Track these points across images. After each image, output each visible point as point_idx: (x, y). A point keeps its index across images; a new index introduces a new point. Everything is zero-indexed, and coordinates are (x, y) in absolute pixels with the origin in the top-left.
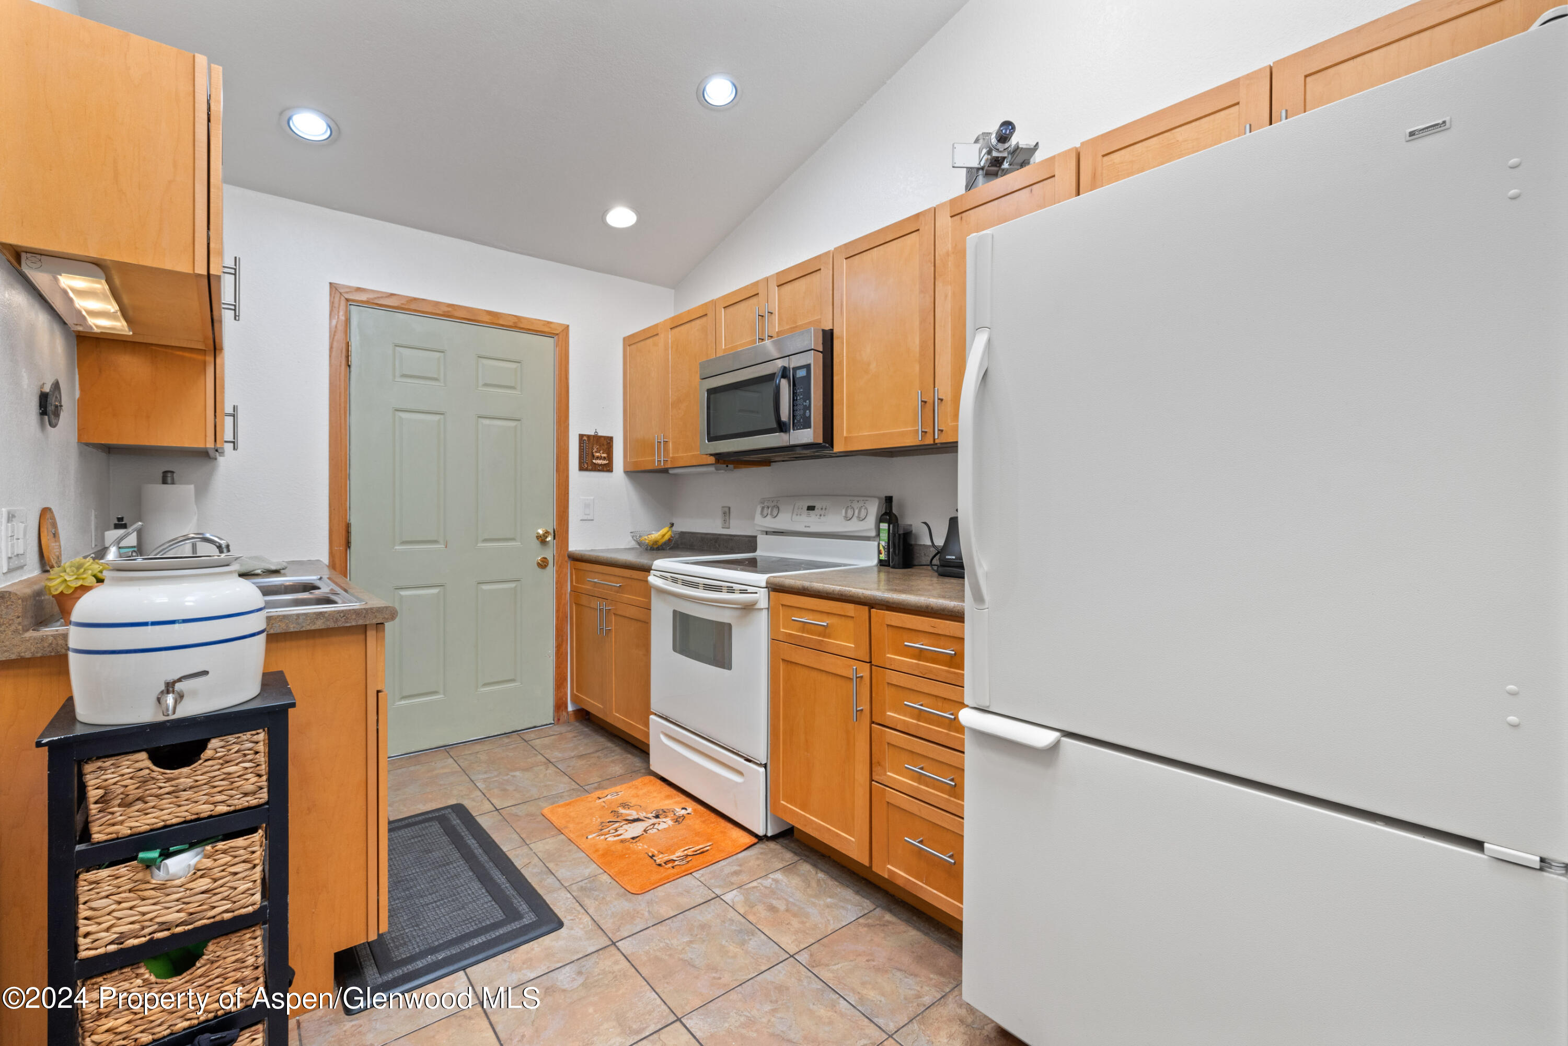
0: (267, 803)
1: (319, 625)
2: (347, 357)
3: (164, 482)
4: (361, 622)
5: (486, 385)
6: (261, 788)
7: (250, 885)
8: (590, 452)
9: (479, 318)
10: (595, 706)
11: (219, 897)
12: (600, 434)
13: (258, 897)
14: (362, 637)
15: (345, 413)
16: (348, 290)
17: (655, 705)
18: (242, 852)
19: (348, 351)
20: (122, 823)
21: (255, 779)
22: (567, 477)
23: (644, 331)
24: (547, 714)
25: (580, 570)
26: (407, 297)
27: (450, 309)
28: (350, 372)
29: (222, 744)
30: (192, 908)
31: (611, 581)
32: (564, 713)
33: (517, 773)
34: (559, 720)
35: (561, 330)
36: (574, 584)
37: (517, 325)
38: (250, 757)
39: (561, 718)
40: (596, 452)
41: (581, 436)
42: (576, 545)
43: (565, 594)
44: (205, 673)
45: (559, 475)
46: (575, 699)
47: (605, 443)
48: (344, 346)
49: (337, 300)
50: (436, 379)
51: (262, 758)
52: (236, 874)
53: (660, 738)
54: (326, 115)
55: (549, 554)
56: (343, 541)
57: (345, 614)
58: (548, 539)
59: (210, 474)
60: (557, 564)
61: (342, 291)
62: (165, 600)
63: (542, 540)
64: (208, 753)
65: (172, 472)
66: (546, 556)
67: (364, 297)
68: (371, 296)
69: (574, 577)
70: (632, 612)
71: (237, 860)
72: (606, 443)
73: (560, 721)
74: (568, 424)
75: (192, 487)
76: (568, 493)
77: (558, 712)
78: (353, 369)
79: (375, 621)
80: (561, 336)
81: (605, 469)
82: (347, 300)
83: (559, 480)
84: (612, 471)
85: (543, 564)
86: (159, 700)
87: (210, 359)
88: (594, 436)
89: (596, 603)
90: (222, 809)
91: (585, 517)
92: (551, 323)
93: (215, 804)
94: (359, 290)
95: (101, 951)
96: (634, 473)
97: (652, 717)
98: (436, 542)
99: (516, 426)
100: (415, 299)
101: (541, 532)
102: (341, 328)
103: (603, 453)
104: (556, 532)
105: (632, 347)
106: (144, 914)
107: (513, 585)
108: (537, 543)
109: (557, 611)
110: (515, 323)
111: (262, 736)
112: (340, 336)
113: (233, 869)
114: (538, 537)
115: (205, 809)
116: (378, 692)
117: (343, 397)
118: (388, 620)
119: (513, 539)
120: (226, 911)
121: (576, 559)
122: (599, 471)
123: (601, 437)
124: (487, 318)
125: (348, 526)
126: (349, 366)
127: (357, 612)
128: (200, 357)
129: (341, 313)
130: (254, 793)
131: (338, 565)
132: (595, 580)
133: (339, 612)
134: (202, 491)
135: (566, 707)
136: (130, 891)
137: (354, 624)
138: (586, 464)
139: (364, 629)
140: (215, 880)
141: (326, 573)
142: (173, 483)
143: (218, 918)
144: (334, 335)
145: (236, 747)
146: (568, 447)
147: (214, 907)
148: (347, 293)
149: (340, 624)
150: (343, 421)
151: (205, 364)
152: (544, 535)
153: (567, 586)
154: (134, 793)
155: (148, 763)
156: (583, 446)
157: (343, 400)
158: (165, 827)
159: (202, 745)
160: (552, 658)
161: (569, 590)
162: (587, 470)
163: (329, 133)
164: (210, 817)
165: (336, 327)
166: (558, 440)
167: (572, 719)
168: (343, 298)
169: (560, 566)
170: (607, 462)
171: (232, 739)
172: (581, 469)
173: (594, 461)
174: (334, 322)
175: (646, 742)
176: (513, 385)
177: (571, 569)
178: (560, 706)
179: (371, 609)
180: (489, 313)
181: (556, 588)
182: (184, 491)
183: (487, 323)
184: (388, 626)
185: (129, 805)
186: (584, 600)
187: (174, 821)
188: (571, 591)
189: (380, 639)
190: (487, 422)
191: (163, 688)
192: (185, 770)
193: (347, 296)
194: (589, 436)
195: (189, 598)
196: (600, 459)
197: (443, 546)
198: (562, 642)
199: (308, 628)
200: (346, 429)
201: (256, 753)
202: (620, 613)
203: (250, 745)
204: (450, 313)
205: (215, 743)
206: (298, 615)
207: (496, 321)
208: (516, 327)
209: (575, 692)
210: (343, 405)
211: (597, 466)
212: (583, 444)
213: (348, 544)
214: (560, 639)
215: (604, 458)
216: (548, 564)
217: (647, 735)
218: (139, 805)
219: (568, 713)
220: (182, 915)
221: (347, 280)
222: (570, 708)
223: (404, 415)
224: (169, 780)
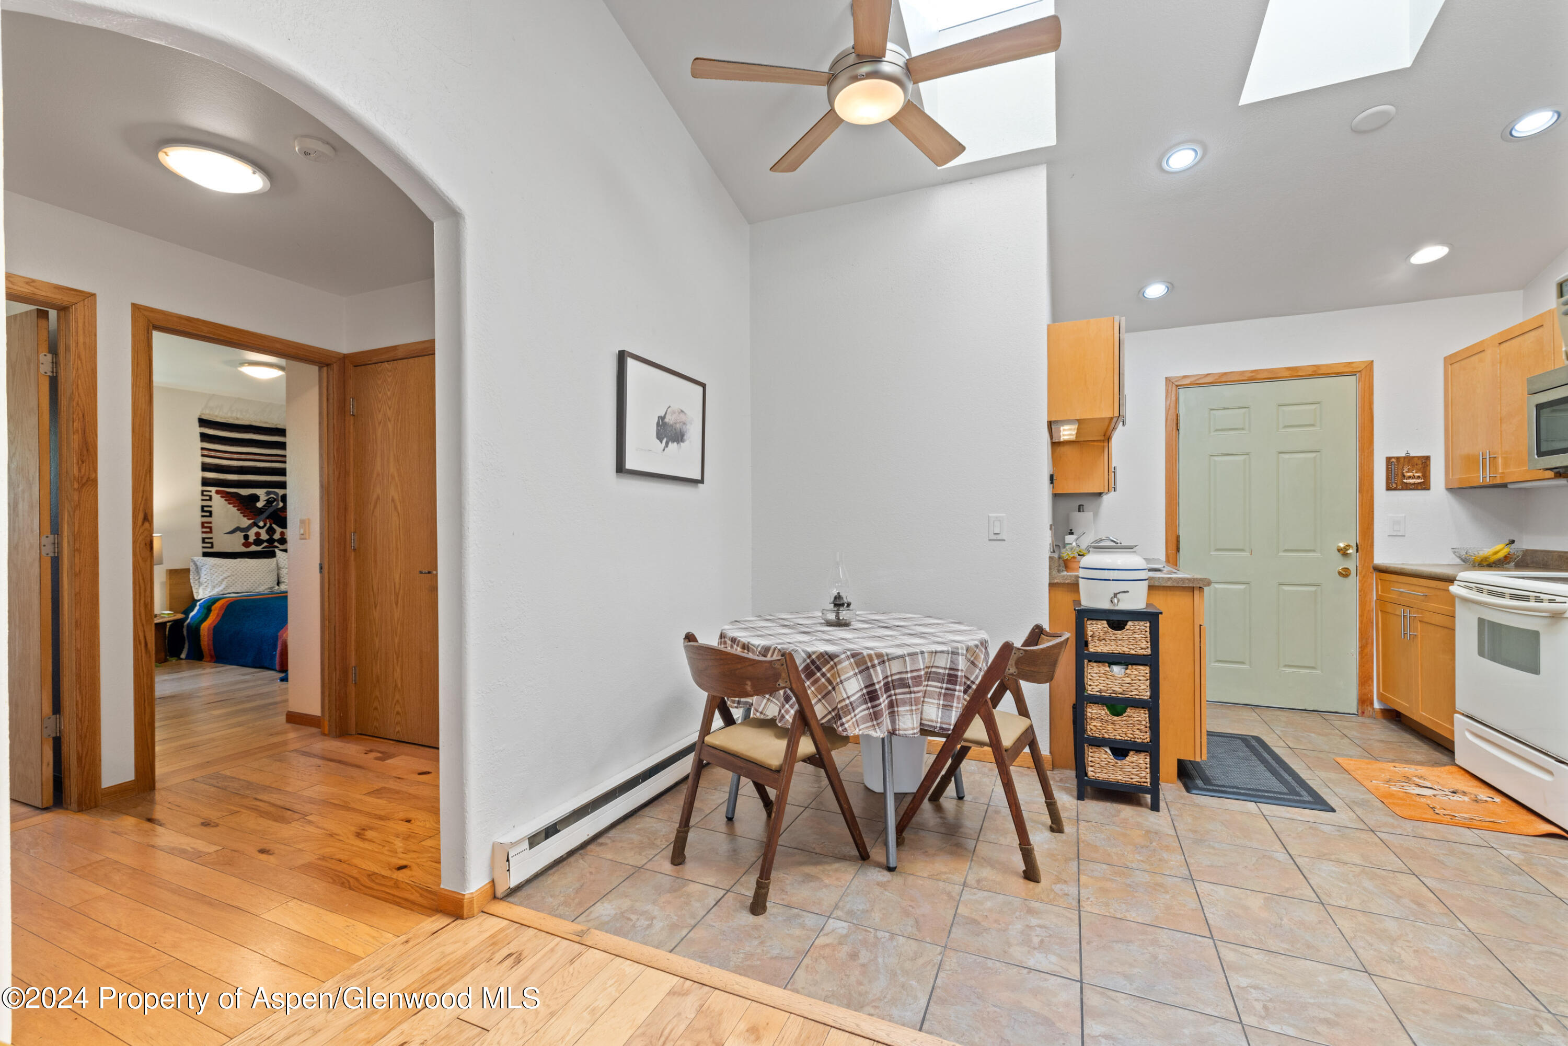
0: (1150, 655)
1: (1169, 584)
2: (1177, 424)
3: (1079, 511)
4: (1191, 585)
5: (1285, 427)
6: (1148, 648)
7: (1146, 687)
8: (1400, 471)
9: (1280, 375)
10: (1402, 706)
11: (1134, 688)
12: (1412, 455)
13: (1148, 694)
14: (1191, 593)
15: (1176, 461)
16: (1177, 379)
17: (1460, 704)
18: (1142, 671)
19: (1177, 420)
20: (1098, 647)
21: (1146, 643)
22: (1372, 496)
23: (1467, 348)
24: (1350, 704)
25: (1385, 580)
26: (1219, 373)
27: (1254, 374)
28: (1179, 434)
29: (1133, 624)
30: (1124, 688)
31: (1415, 590)
32: (1369, 709)
33: (1313, 735)
34: (1363, 713)
35: (1364, 366)
36: (1380, 593)
37: (1316, 373)
38: (1143, 633)
39: (1366, 712)
40: (1407, 472)
41: (1389, 459)
42: (1381, 558)
43: (1370, 602)
44: (1127, 592)
45: (1362, 496)
46: (1381, 698)
47: (1420, 462)
48: (1175, 417)
49: (1170, 389)
50: (1243, 429)
51: (1148, 634)
52: (1140, 680)
53: (1465, 734)
54: (1164, 282)
55: (1351, 565)
56: (1175, 547)
57: (1183, 580)
58: (1348, 552)
59: (1099, 506)
60: (1360, 573)
61: (1173, 381)
62: (1110, 561)
63: (1343, 552)
64: (1127, 627)
65: (1083, 505)
66: (1346, 567)
67: (1187, 381)
68: (1193, 379)
69: (1380, 587)
70: (1437, 619)
71: (1140, 674)
72: (1424, 463)
73: (1365, 714)
74: (1373, 450)
75: (1092, 513)
76: (1373, 512)
77: (1362, 706)
78: (1180, 431)
79: (1198, 586)
80: (1363, 373)
81: (1420, 488)
82: (1177, 386)
83: (1362, 500)
84: (1429, 489)
85: (1345, 573)
86: (1111, 601)
87: (1106, 444)
88: (1404, 457)
89: (1400, 611)
90: (1133, 652)
91: (1395, 533)
92: (1352, 363)
93: (1130, 649)
94: (1185, 377)
95: (1095, 693)
96: (1456, 490)
97: (1456, 715)
98: (1242, 550)
99: (1315, 458)
100: (1226, 373)
101: (1342, 545)
102: (1173, 405)
103: (1416, 473)
104: (1359, 546)
105: (1455, 365)
106: (1108, 684)
107: (1313, 589)
108: (1338, 556)
109: (1361, 616)
110: (1313, 371)
111: (1148, 625)
112: (1172, 411)
113: (1140, 678)
114: (1339, 550)
115: (1127, 651)
116: (1200, 626)
117: (1174, 451)
118: (1205, 586)
119: (1314, 551)
120: (1136, 695)
121: (1381, 570)
122: (1411, 489)
123: (1414, 457)
124: (1287, 374)
125: (1178, 537)
126: (1178, 430)
127: (1189, 580)
128: (1101, 444)
129: (1173, 396)
130: (1145, 649)
131: (1171, 560)
132: (1401, 590)
133: (1179, 578)
134: (1096, 515)
135: (1372, 704)
136: (1103, 674)
137: (1187, 585)
138: (1395, 482)
139: (1193, 589)
140: (1132, 680)
141: (1164, 564)
142: (1083, 511)
143: (1133, 697)
144: (1168, 411)
145: (1138, 627)
146: (1373, 470)
147: (1132, 691)
148: (1176, 381)
149: (1180, 585)
150: (1174, 468)
151: (1104, 447)
152: (1344, 548)
153: (1372, 594)
154: (1103, 637)
155: (1106, 626)
156: (1391, 468)
157: (1174, 453)
158: (1113, 653)
159: (1125, 624)
160: (1355, 656)
161: (1375, 598)
162: (1396, 489)
163: (1167, 289)
164: (1128, 654)
165: (1170, 406)
166: (1361, 464)
167: (1379, 715)
168: (1174, 385)
169: (1364, 577)
170: (1422, 481)
171: (1136, 623)
172: (1389, 488)
173: (1405, 481)
174: (1168, 402)
175: (1451, 738)
176: (1312, 423)
177: (1376, 579)
178: (1364, 701)
179: (1197, 579)
180: (1289, 369)
181: (1360, 595)
182: (1087, 516)
183: (1286, 377)
184: (1206, 589)
185: (1101, 641)
186: (1390, 607)
187: (1116, 652)
188: (1377, 599)
189: (1202, 597)
190: (1287, 456)
191: (1113, 595)
192: (1119, 632)
193: (1177, 384)
194: (1398, 458)
195: (1119, 561)
196: (1413, 479)
197: (1248, 554)
198: (1367, 644)
199: (1164, 585)
200: (1176, 473)
201: (1146, 632)
202: (1425, 620)
203: (1144, 628)
204: (1254, 377)
205: (1130, 623)
206: (1159, 578)
207: (1295, 374)
208: (1315, 374)
209: (1381, 691)
210: (1174, 457)
211: (1408, 486)
212: (1391, 465)
213: (1178, 549)
214: (1364, 641)
215: (1419, 477)
216: (1350, 574)
217: (1452, 732)
218: (1104, 642)
219: (1373, 709)
220: (1121, 690)
221: (1176, 372)
222: (1377, 705)
223: (1216, 458)
224: (1114, 634)
